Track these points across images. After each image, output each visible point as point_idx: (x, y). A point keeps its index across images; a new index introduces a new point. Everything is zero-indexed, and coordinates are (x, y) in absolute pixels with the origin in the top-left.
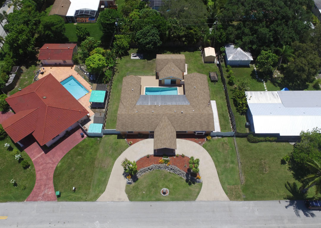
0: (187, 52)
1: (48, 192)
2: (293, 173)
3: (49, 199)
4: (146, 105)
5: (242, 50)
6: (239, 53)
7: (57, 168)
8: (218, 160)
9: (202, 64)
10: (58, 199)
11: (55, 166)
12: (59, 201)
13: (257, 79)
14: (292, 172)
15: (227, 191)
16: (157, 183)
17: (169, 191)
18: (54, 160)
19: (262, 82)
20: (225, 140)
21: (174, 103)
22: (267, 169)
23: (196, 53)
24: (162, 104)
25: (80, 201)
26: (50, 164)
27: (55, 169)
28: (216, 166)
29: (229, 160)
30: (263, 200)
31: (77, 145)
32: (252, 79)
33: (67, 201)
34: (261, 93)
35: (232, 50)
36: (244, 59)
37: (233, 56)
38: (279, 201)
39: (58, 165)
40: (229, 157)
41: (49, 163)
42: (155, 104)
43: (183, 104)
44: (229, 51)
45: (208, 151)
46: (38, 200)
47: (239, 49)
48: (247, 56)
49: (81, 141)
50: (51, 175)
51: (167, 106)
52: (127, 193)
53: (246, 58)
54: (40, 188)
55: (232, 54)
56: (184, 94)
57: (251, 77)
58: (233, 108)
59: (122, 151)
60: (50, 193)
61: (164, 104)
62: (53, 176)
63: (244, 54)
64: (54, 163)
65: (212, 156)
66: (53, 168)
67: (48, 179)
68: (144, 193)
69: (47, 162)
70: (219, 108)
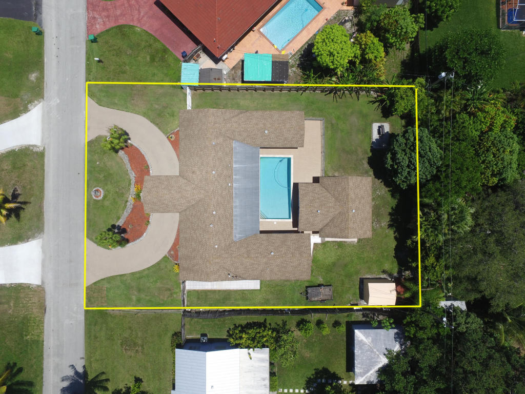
0: (396, 243)
1: (99, 23)
2: (121, 390)
3: (89, 28)
4: (234, 159)
5: (381, 365)
6: (372, 358)
7: (132, 27)
8: (142, 278)
9: (357, 273)
10: (88, 40)
11: (135, 23)
12: (86, 43)
13: (316, 378)
14: (124, 390)
15: (98, 285)
16: (111, 182)
17: (99, 200)
18: (145, 18)
19: (308, 388)
20: (178, 294)
21: (236, 211)
22: (129, 353)
23: (393, 262)
24: (235, 189)
25: (86, 73)
26: (137, 16)
27: (130, 25)
28: (133, 274)
29: (143, 296)
30: (85, 335)
31: (169, 50)
32: (315, 370)
33: (86, 53)
34: (264, 379)
35: (384, 344)
36: (359, 366)
37: (366, 344)
38: (83, 358)
39: (137, 28)
40: (146, 296)
41: (140, 12)
42: (236, 175)
43: (236, 229)
44: (382, 337)
45: (158, 263)
46: (88, 12)
47: (384, 361)
48: (365, 373)
49: (177, 55)
50: (122, 22)
51: (231, 197)
52: (96, 138)
53: (361, 371)
54: (104, 9)
55: (372, 341)
56: (262, 232)
57: (321, 369)
58: (243, 320)
59: (158, 124)
60: (98, 26)
61: (236, 194)
62: (122, 24)
63: (371, 369)
64: (139, 20)
65: (148, 269)
66: (133, 20)
67: (117, 18)
68: (98, 163)
69: (141, 9)
70: (243, 293)
